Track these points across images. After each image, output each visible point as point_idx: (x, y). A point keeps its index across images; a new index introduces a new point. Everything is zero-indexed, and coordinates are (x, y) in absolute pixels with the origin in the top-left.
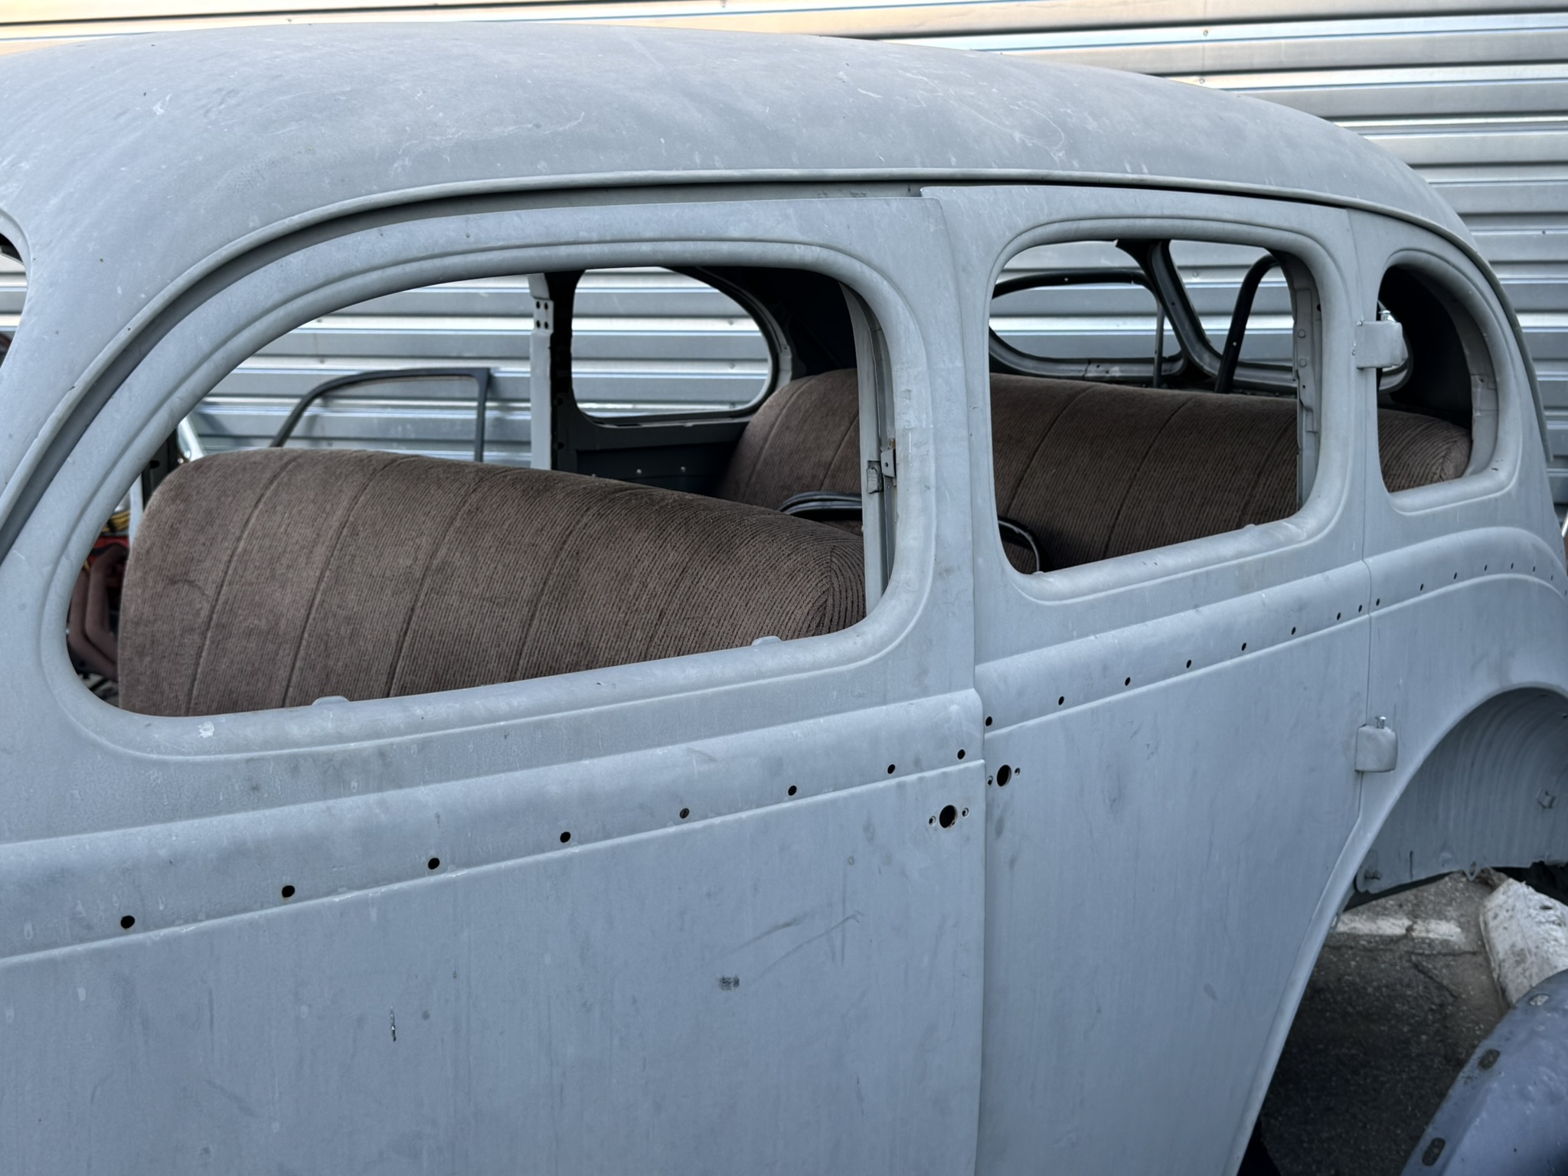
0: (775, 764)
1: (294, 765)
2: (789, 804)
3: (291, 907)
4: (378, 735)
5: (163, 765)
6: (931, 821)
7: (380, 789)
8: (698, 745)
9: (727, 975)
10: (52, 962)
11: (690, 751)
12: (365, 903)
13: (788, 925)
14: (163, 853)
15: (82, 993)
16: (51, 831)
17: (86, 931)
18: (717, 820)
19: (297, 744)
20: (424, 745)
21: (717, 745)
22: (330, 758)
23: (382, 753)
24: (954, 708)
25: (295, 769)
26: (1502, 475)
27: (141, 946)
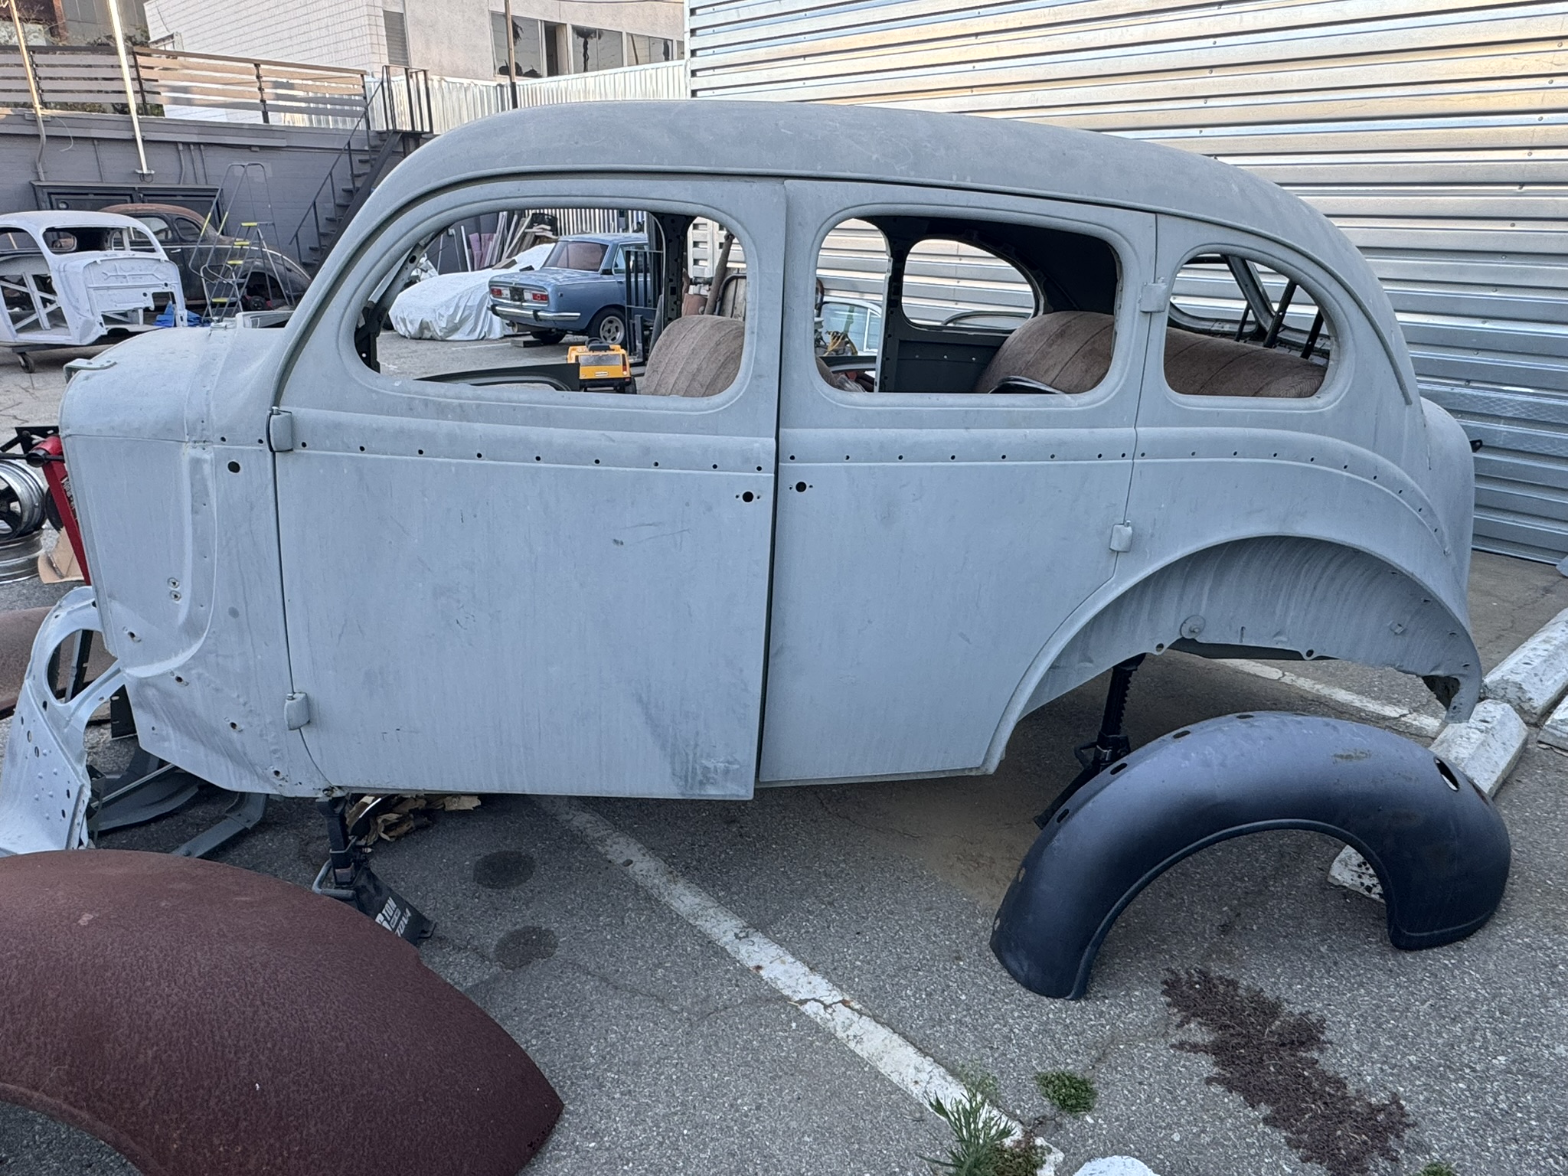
0: (646, 451)
1: (426, 403)
2: (655, 470)
3: (421, 458)
4: (461, 398)
5: (375, 391)
6: (737, 497)
7: (461, 421)
8: (607, 433)
9: (617, 539)
10: (335, 456)
11: (604, 434)
12: (450, 464)
13: (651, 525)
14: (374, 426)
15: (345, 471)
16: (338, 409)
17: (348, 449)
18: (613, 469)
19: (428, 395)
20: (478, 406)
21: (616, 435)
22: (440, 403)
23: (460, 405)
24: (756, 445)
25: (426, 405)
26: (1320, 402)
27: (366, 458)
